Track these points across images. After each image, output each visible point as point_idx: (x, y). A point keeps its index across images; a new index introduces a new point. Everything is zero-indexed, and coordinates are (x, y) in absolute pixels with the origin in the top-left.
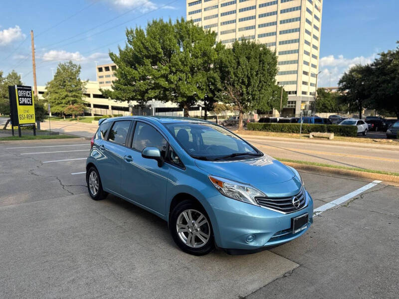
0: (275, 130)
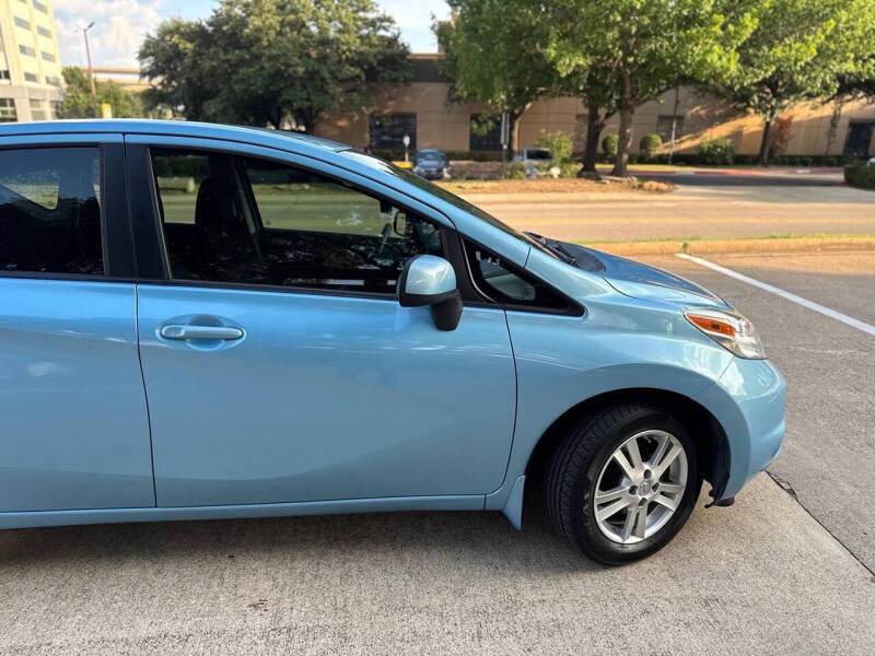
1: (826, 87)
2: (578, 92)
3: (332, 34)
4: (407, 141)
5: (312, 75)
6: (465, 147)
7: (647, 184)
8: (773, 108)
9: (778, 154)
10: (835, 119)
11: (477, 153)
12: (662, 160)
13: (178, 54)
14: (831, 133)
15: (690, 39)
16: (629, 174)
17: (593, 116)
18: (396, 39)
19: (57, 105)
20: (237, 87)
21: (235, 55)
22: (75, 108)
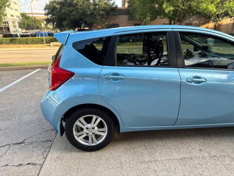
3: (97, 2)
5: (92, 14)
8: (217, 21)
13: (55, 8)
18: (114, 3)
19: (19, 23)
20: (72, 17)
21: (71, 9)
22: (24, 24)
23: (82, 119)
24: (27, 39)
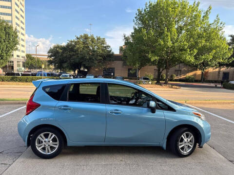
0: (20, 80)
1: (216, 65)
2: (156, 65)
3: (96, 49)
4: (112, 74)
5: (90, 59)
6: (127, 76)
7: (173, 87)
8: (203, 69)
9: (206, 80)
10: (219, 72)
11: (130, 77)
12: (176, 80)
13: (58, 52)
14: (219, 75)
15: (182, 54)
16: (169, 84)
17: (159, 70)
18: (111, 51)
19: (23, 63)
20: (72, 61)
21: (72, 53)
22: (28, 64)
23: (42, 135)
24: (27, 78)
